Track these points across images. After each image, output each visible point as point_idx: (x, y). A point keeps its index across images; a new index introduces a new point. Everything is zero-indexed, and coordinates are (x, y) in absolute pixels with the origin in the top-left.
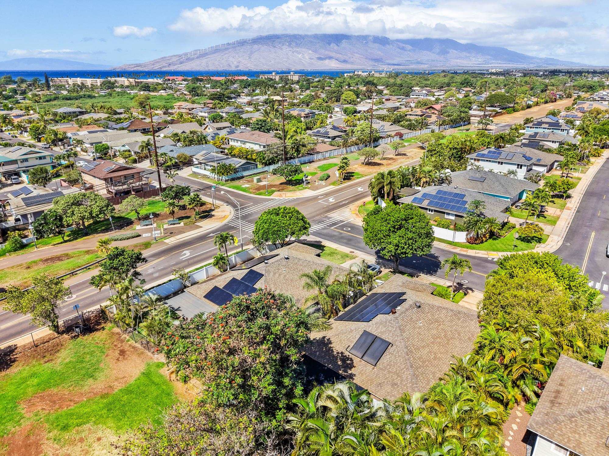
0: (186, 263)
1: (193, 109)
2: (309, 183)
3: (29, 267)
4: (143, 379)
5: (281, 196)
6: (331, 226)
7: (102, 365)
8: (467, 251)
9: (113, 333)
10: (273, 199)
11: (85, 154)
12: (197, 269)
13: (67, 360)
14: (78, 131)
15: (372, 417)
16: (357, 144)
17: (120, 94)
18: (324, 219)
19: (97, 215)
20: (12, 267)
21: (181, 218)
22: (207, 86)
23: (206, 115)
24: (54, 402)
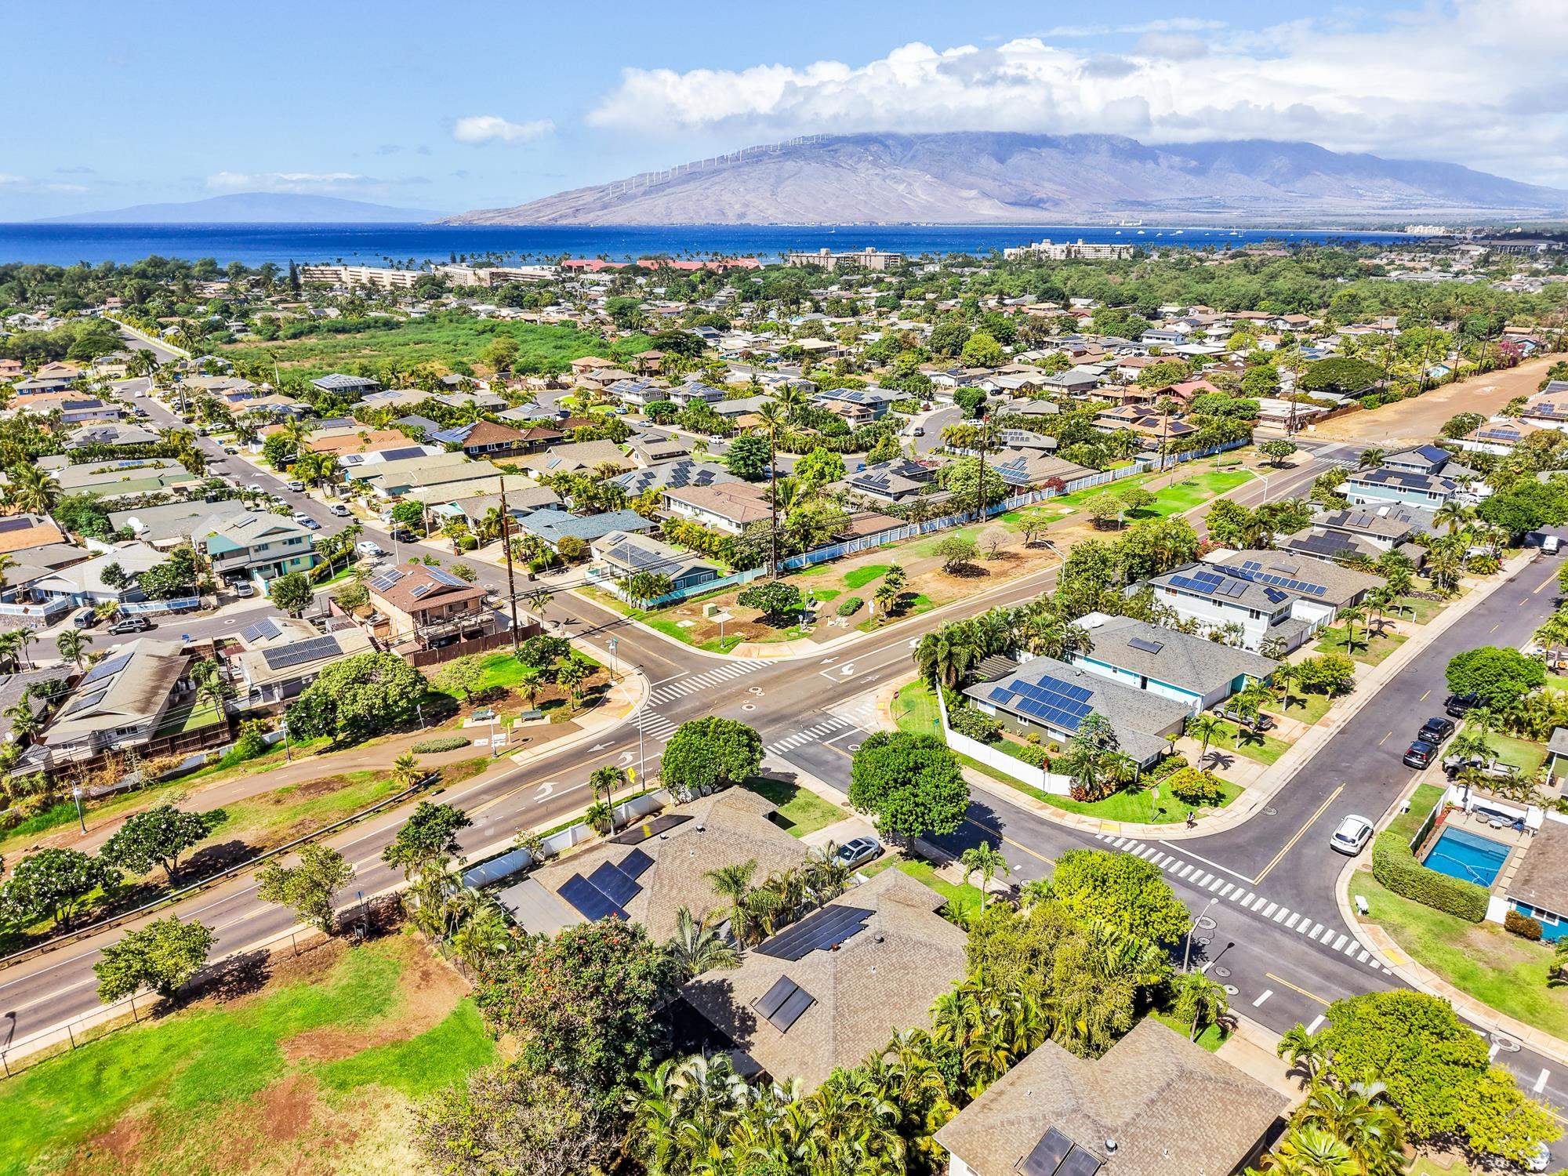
0: (543, 810)
1: (613, 381)
2: (815, 620)
3: (278, 802)
4: (454, 1022)
5: (748, 654)
6: (824, 738)
7: (394, 995)
8: (1062, 816)
9: (413, 941)
10: (730, 662)
11: (375, 515)
12: (558, 829)
13: (344, 982)
14: (362, 449)
15: (730, 1105)
16: (946, 513)
17: (455, 318)
18: (819, 720)
19: (396, 702)
20: (252, 799)
21: (546, 706)
22: (657, 290)
23: (640, 400)
24: (327, 1047)
